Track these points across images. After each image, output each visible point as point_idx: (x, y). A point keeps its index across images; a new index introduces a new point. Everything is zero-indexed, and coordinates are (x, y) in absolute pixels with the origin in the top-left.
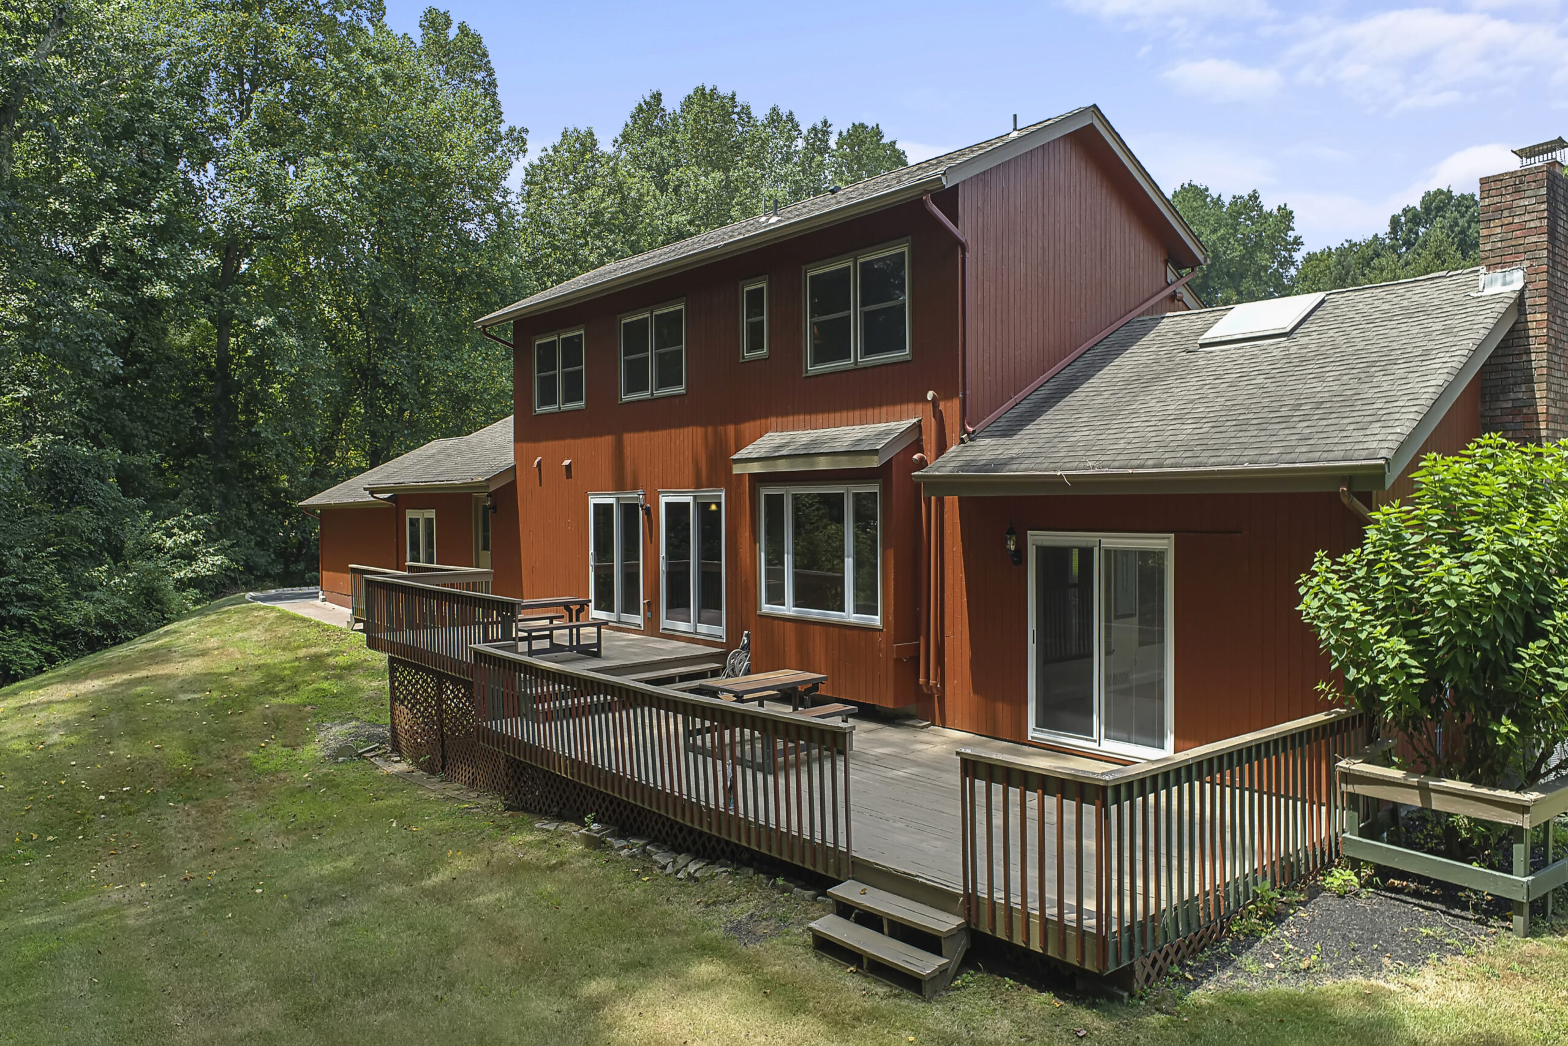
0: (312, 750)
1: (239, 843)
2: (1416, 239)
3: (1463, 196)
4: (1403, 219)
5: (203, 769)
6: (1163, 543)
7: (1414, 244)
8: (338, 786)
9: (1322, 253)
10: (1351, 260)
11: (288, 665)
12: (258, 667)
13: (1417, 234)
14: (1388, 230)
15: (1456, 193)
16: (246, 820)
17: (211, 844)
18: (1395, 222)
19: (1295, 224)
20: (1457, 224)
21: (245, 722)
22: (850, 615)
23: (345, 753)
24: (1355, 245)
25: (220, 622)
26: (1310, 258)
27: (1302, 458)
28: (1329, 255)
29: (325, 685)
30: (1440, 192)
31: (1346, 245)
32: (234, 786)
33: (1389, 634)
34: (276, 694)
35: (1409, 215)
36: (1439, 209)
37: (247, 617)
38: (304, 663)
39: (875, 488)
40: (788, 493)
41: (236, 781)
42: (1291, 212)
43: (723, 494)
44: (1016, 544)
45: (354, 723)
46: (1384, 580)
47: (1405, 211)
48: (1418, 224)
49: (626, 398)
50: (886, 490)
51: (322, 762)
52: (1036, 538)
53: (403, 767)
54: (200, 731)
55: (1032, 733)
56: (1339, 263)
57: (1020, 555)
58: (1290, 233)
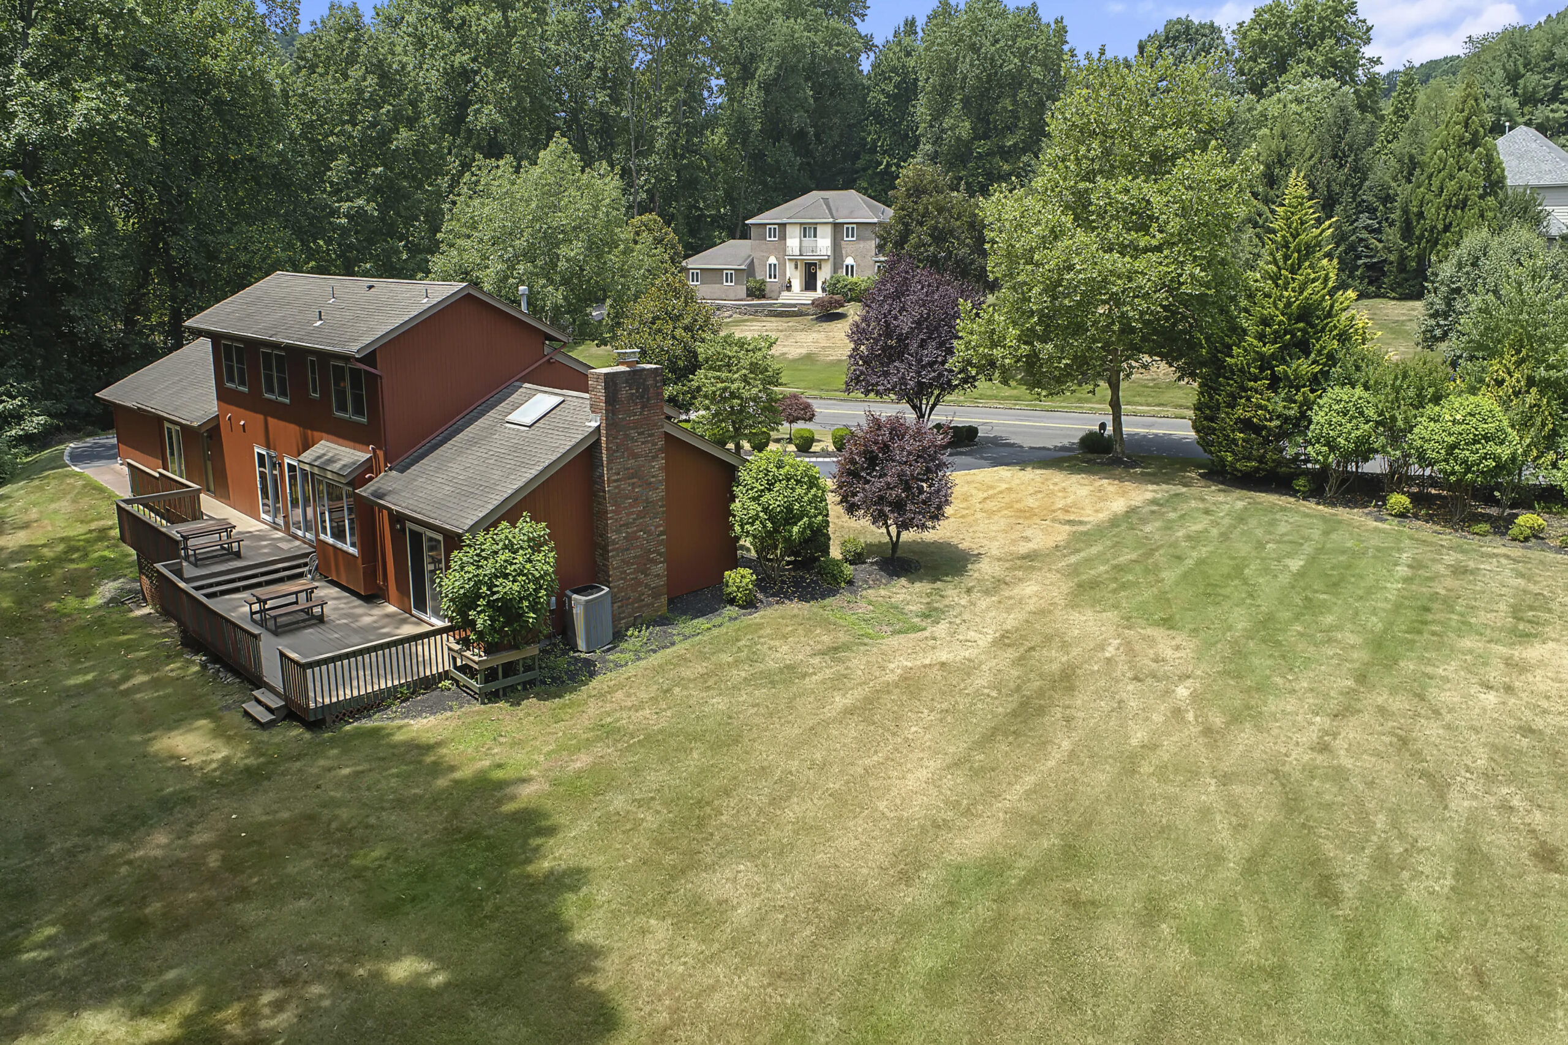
0: (95, 600)
1: (44, 663)
5: (26, 614)
8: (104, 625)
11: (83, 537)
12: (62, 539)
16: (49, 647)
17: (28, 663)
21: (52, 581)
23: (115, 601)
25: (40, 488)
29: (106, 553)
32: (44, 625)
34: (72, 561)
37: (61, 484)
38: (95, 534)
41: (47, 621)
45: (122, 580)
51: (100, 607)
53: (147, 610)
54: (24, 589)
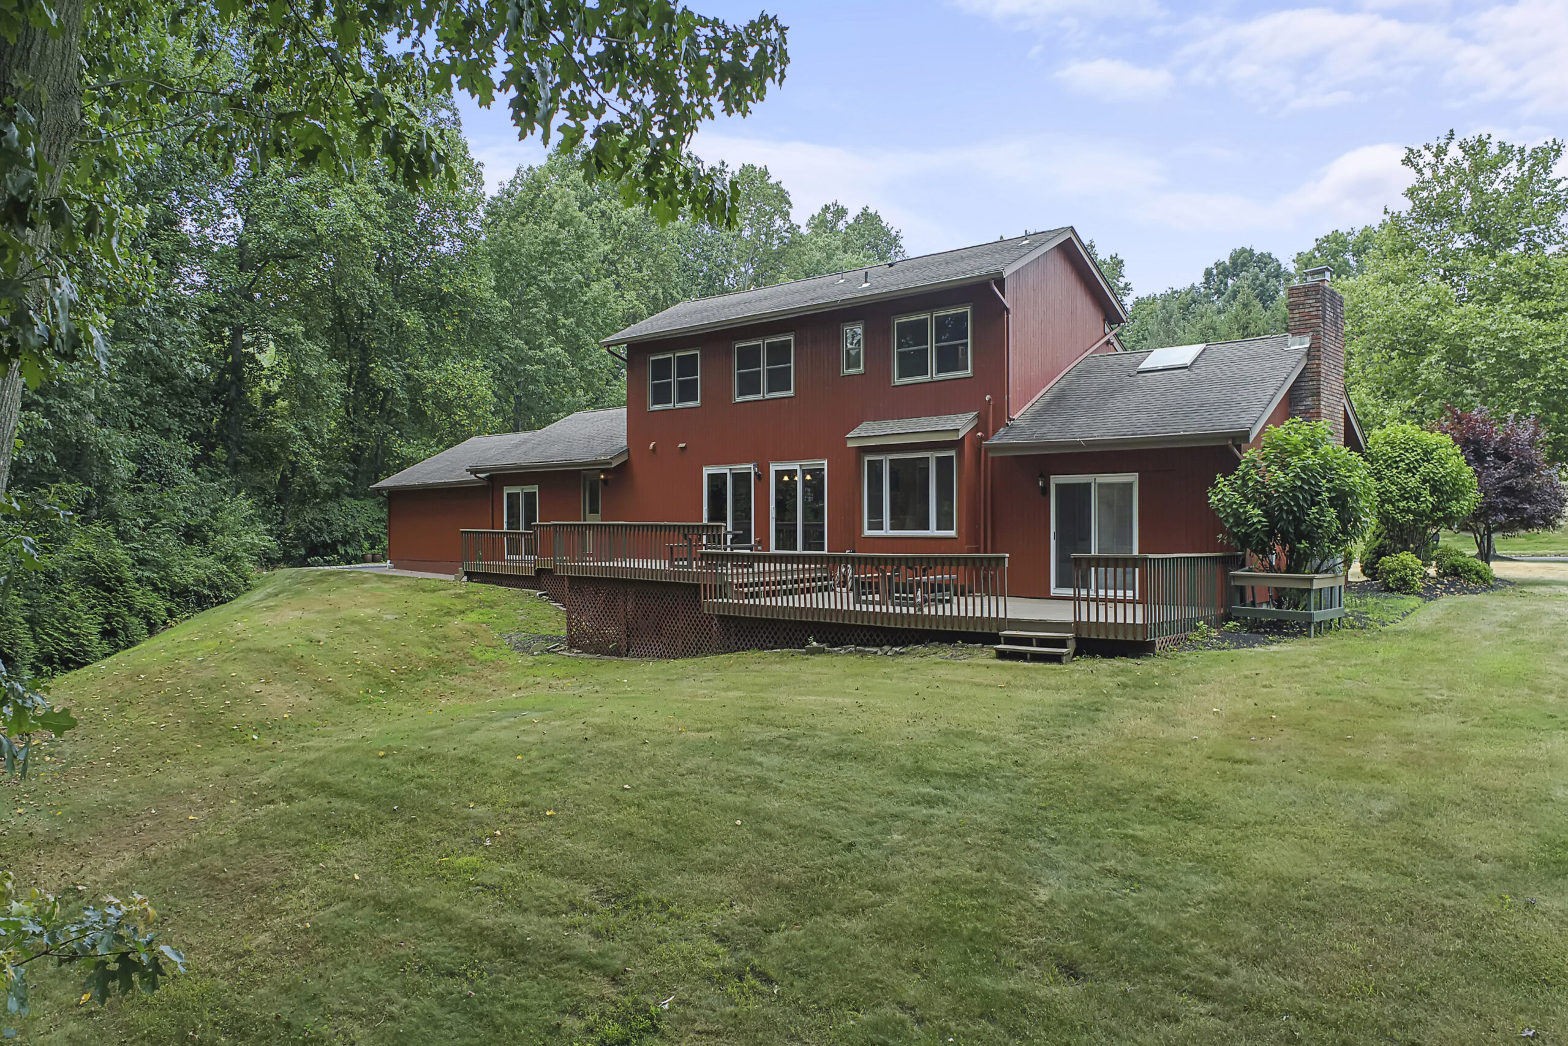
2: (1226, 289)
3: (1262, 254)
4: (1215, 271)
6: (1133, 478)
7: (1223, 294)
9: (1148, 298)
10: (1174, 306)
13: (1226, 284)
14: (1203, 280)
15: (1257, 252)
18: (1208, 273)
19: (1125, 271)
20: (1257, 279)
21: (449, 632)
22: (933, 532)
24: (1176, 292)
26: (1139, 302)
27: (1209, 428)
28: (1155, 298)
30: (1243, 250)
31: (1169, 292)
33: (1253, 508)
34: (454, 616)
35: (1220, 268)
36: (1244, 265)
39: (953, 453)
40: (886, 459)
42: (1122, 261)
43: (826, 463)
44: (1044, 483)
45: (524, 634)
46: (1251, 484)
47: (1217, 265)
48: (1227, 277)
49: (738, 400)
50: (960, 455)
51: (522, 655)
52: (1055, 480)
53: (587, 655)
55: (1054, 591)
56: (1164, 307)
57: (1046, 491)
58: (1121, 279)
